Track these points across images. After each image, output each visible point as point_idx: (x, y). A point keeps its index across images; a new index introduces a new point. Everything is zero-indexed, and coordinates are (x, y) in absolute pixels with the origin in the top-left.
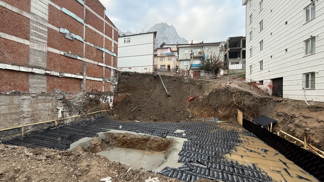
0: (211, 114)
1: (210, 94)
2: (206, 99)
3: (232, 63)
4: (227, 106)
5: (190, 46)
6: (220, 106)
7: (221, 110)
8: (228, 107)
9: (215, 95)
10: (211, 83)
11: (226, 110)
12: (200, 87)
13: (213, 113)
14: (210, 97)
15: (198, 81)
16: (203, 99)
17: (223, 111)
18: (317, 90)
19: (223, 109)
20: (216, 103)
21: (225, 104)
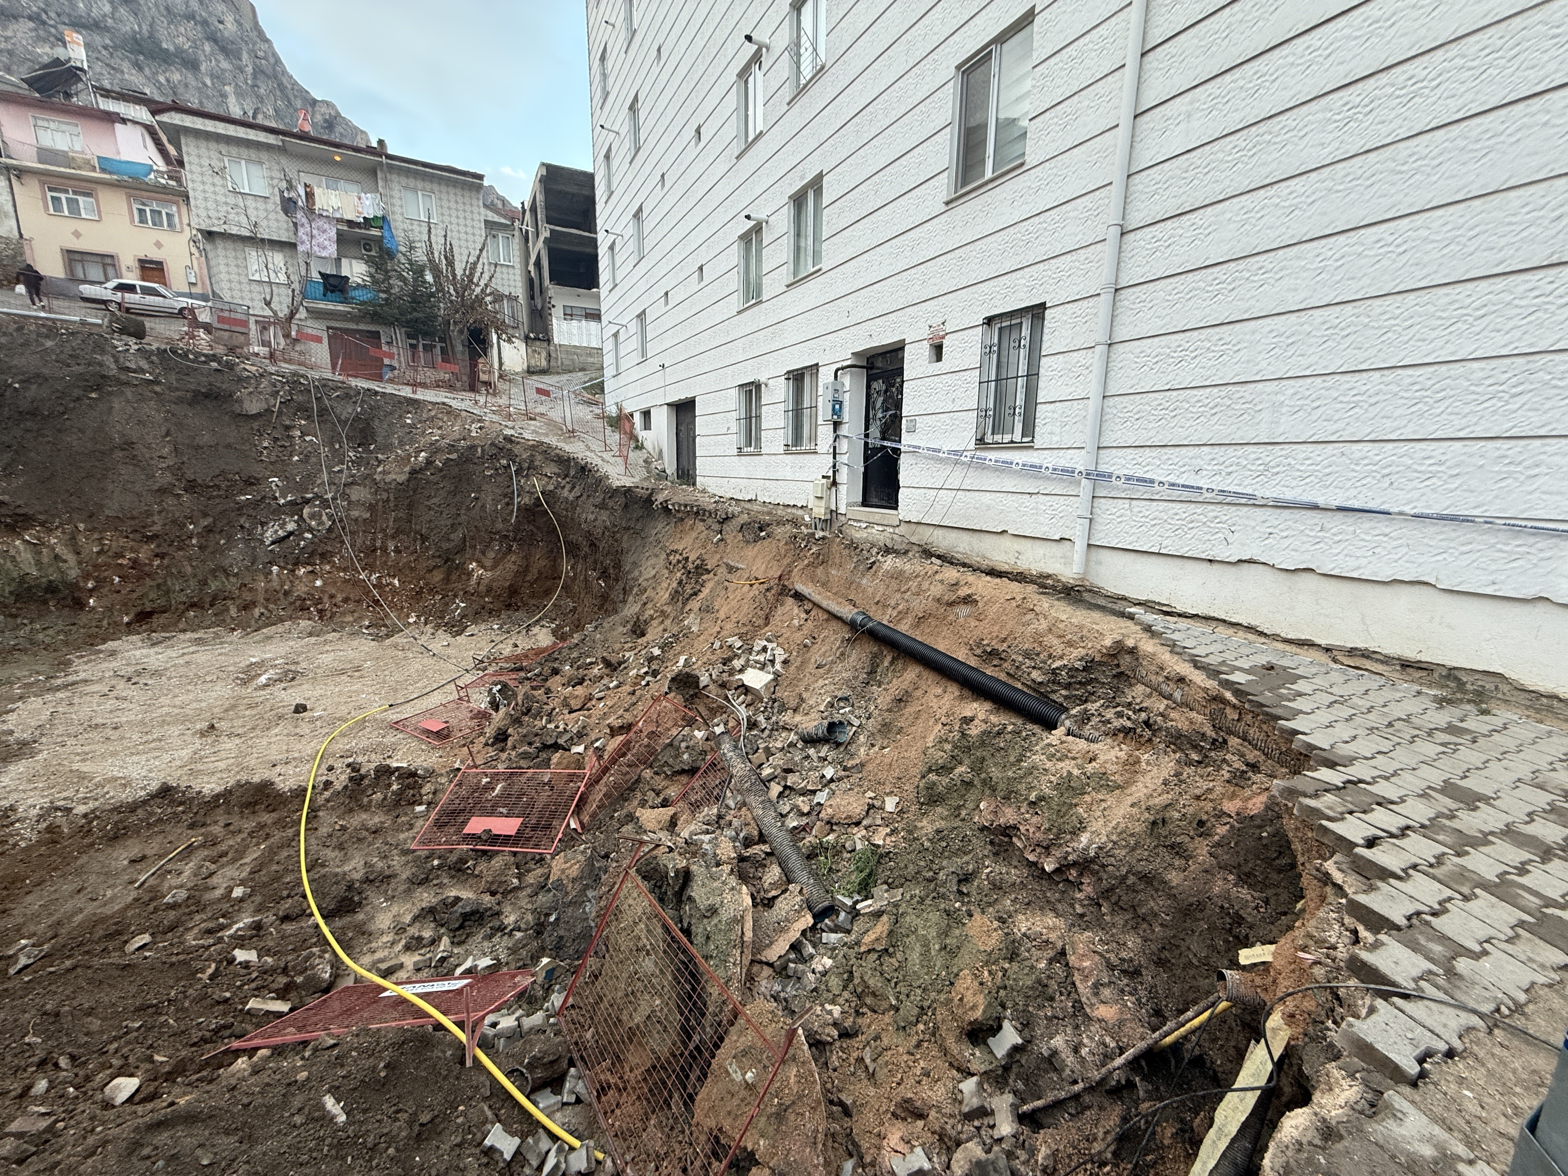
0: (427, 584)
1: (413, 472)
2: (392, 504)
3: (569, 315)
4: (506, 537)
5: (271, 139)
6: (472, 538)
7: (478, 561)
8: (514, 540)
9: (444, 477)
10: (433, 413)
11: (505, 555)
12: (362, 431)
13: (437, 576)
14: (415, 491)
15: (347, 396)
16: (372, 508)
17: (488, 563)
19: (492, 555)
20: (452, 525)
21: (499, 526)
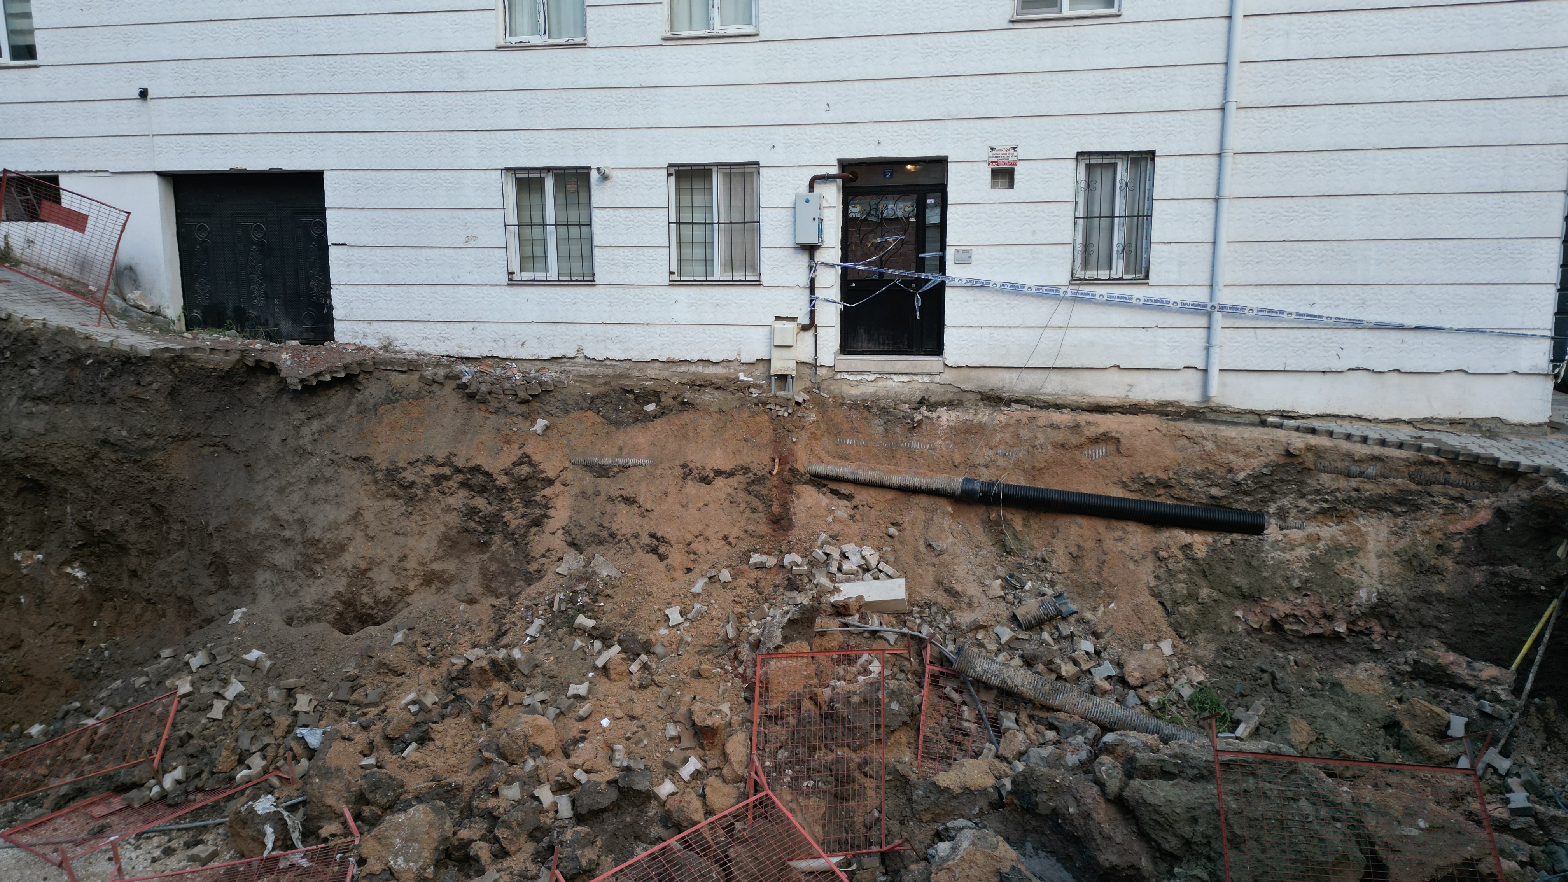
18: (608, 289)
